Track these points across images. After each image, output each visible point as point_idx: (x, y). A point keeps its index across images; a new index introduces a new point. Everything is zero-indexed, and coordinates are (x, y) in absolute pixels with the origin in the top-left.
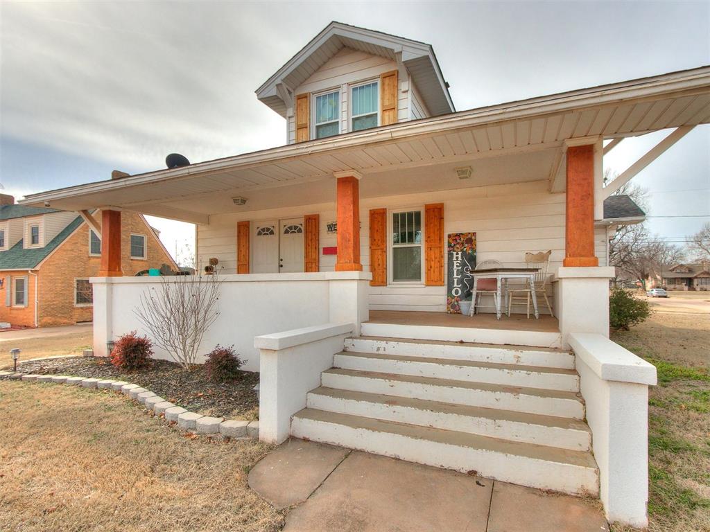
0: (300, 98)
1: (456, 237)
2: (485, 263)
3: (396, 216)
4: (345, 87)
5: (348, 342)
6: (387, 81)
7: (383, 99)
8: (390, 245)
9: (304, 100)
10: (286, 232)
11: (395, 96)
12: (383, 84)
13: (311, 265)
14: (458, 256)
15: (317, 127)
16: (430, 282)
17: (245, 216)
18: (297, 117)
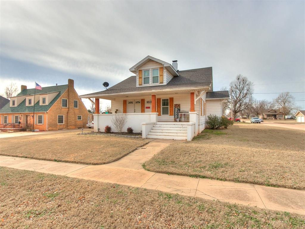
0: (140, 71)
1: (176, 105)
2: (182, 111)
3: (163, 100)
4: (151, 69)
5: (154, 125)
7: (160, 73)
8: (162, 107)
10: (136, 103)
11: (162, 73)
12: (160, 70)
13: (143, 111)
14: (176, 109)
15: (144, 78)
16: (171, 115)
17: (125, 99)
18: (139, 75)
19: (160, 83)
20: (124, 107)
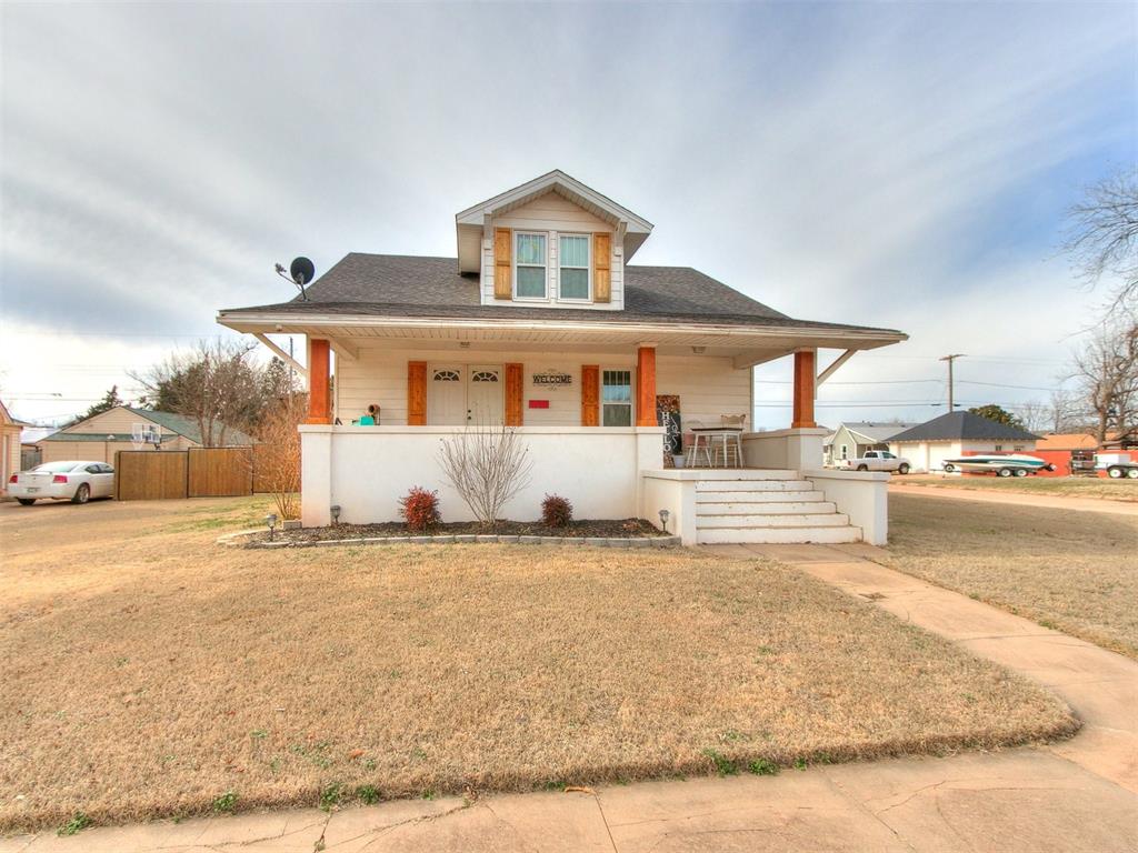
0: (501, 231)
1: (663, 399)
3: (606, 372)
4: (553, 235)
6: (600, 240)
7: (595, 257)
8: (602, 402)
9: (506, 234)
10: (476, 379)
11: (608, 257)
12: (595, 242)
13: (514, 418)
14: (665, 416)
15: (518, 267)
17: (419, 356)
18: (496, 250)
19: (598, 300)
20: (411, 398)
